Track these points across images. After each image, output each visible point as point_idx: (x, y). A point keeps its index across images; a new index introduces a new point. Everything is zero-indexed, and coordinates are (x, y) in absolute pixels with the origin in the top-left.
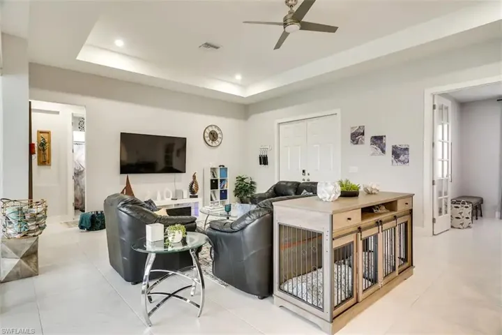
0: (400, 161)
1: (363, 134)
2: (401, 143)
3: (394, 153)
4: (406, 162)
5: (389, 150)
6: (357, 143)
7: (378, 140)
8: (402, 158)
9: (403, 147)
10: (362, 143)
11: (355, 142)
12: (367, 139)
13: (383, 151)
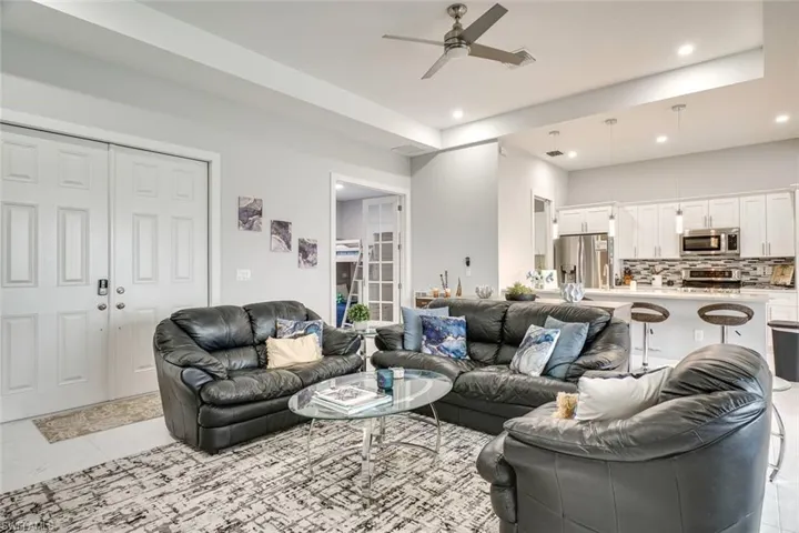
0: (308, 262)
1: (260, 213)
2: (309, 237)
3: (301, 250)
4: (313, 264)
5: (295, 244)
6: (250, 228)
7: (281, 227)
8: (310, 258)
9: (312, 242)
10: (259, 229)
11: (247, 225)
12: (266, 222)
13: (289, 247)
